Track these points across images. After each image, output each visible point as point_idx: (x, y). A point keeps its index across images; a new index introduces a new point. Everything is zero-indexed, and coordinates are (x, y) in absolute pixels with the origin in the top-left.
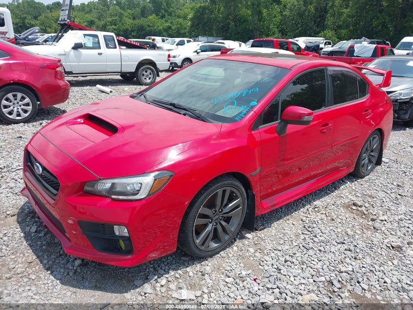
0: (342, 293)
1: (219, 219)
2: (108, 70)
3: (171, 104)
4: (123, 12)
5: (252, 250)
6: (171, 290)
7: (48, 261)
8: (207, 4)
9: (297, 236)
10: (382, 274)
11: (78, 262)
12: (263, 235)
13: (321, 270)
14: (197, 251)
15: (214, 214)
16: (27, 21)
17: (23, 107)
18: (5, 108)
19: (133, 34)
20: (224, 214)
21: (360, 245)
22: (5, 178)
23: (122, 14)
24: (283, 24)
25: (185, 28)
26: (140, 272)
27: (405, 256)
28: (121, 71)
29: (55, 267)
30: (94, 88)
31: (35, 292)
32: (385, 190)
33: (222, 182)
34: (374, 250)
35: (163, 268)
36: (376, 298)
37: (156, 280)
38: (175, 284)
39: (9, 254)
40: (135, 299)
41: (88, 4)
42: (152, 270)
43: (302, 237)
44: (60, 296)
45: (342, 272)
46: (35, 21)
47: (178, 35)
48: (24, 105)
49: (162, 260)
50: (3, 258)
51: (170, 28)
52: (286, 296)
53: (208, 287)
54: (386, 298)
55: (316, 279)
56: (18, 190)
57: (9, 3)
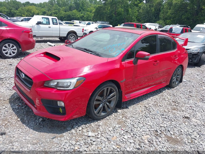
0: (161, 135)
1: (105, 102)
2: (53, 35)
3: (85, 49)
4: (60, 8)
5: (121, 117)
6: (84, 132)
7: (27, 119)
8: (102, 5)
9: (142, 111)
10: (180, 128)
11: (41, 119)
12: (126, 111)
13: (152, 126)
14: (95, 117)
15: (103, 99)
16: (12, 11)
17: (12, 51)
18: (4, 51)
19: (65, 19)
20: (108, 99)
21: (171, 116)
22: (5, 83)
23: (60, 9)
24: (139, 16)
25: (91, 17)
26: (70, 124)
27: (191, 121)
28: (60, 36)
29: (30, 121)
30: (46, 44)
31: (21, 131)
32: (183, 93)
33: (106, 84)
34: (177, 118)
35: (80, 123)
36: (177, 138)
37: (77, 128)
38: (86, 130)
39: (8, 115)
40: (67, 135)
41: (43, 3)
42: (75, 123)
43: (144, 112)
44: (33, 133)
45: (162, 127)
46: (17, 11)
47: (87, 20)
48: (13, 50)
49: (80, 120)
50: (6, 117)
51: (83, 16)
52: (136, 136)
53: (101, 131)
54: (182, 138)
55: (150, 129)
56: (11, 88)
57: (4, 1)
